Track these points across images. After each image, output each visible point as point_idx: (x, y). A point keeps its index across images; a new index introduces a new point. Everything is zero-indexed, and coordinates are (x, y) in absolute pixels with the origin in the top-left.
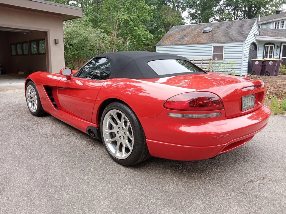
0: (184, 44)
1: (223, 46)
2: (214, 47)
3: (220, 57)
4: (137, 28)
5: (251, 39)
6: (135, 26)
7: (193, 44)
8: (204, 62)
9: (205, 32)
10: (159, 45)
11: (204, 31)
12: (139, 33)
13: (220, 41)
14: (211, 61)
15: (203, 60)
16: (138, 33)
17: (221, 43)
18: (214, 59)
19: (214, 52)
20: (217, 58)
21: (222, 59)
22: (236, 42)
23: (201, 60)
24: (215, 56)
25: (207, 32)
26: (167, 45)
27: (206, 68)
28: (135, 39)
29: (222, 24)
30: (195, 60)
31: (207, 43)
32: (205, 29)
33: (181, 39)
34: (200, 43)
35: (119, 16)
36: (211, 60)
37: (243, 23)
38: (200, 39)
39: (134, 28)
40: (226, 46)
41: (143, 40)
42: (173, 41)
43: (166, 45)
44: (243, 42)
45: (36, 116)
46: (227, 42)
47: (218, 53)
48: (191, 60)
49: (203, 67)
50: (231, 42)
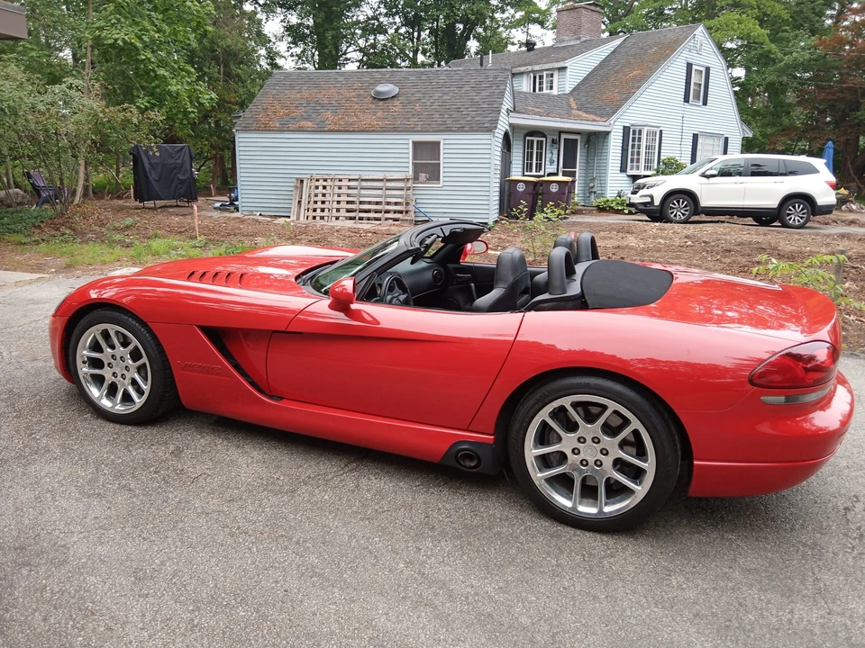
0: (324, 131)
1: (438, 143)
2: (415, 144)
3: (434, 174)
4: (166, 74)
5: (503, 126)
6: (158, 66)
7: (353, 131)
8: (389, 184)
9: (379, 98)
10: (246, 129)
11: (378, 93)
12: (175, 88)
13: (428, 128)
14: (410, 184)
15: (388, 180)
16: (173, 88)
17: (433, 131)
18: (416, 178)
19: (415, 158)
20: (423, 175)
21: (438, 179)
22: (473, 130)
23: (382, 180)
24: (417, 168)
25: (387, 99)
26: (273, 130)
27: (396, 204)
28: (161, 108)
29: (424, 77)
30: (363, 180)
31: (395, 130)
32: (381, 88)
33: (314, 115)
34: (374, 131)
35: (99, 28)
36: (408, 180)
37: (479, 79)
38: (368, 119)
39: (155, 72)
40: (446, 142)
41: (190, 110)
42: (287, 118)
43: (266, 128)
44: (491, 131)
46: (448, 130)
47: (427, 162)
48: (352, 177)
49: (389, 200)
50: (461, 130)
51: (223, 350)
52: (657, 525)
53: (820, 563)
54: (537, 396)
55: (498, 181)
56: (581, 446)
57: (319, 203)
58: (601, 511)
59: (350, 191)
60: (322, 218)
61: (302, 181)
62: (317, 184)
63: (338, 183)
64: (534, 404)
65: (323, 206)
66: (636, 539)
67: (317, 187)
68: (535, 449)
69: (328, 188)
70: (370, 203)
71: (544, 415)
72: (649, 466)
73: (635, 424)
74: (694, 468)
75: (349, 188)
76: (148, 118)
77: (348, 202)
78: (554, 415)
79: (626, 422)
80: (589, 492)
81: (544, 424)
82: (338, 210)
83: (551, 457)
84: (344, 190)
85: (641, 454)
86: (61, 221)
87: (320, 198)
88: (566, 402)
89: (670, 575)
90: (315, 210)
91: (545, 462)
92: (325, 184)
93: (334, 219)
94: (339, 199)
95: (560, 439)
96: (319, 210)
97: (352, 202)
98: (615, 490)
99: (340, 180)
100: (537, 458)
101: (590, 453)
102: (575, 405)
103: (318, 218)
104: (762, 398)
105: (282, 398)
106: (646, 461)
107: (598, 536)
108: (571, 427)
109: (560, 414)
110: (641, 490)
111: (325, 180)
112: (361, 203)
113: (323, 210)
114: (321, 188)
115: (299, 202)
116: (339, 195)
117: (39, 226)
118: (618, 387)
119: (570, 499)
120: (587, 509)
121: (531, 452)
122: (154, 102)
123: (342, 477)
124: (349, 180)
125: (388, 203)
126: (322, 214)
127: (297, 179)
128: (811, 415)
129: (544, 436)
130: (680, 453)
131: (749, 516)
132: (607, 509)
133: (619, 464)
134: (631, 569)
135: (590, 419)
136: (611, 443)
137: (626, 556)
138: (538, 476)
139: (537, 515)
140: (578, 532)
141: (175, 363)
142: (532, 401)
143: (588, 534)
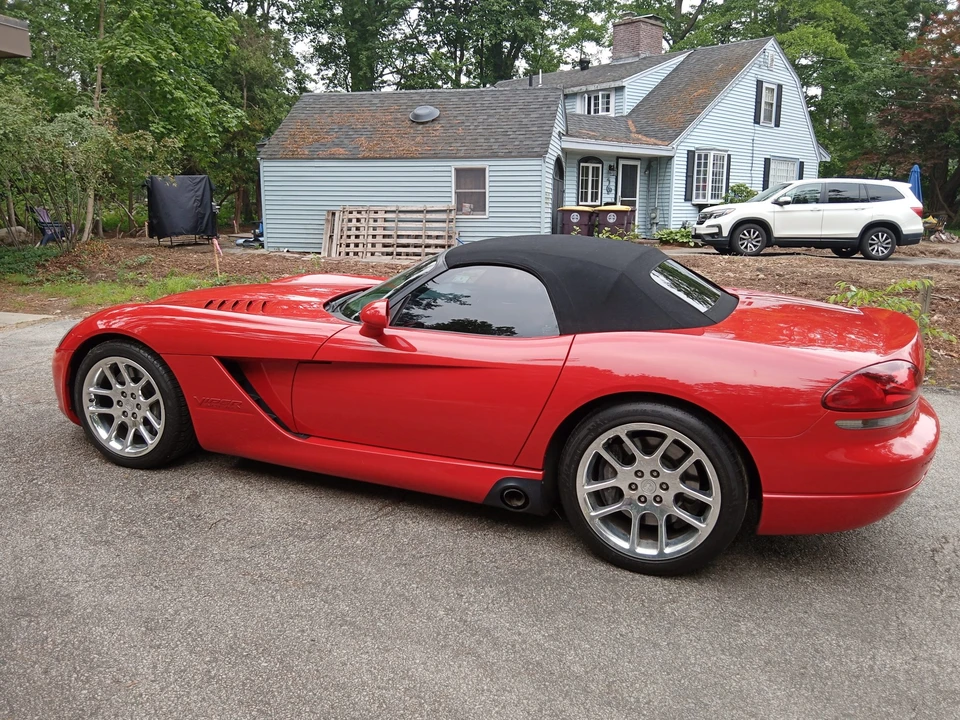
0: (358, 159)
1: (484, 170)
2: (458, 171)
3: (480, 205)
4: (183, 96)
5: (554, 150)
6: (176, 88)
7: (390, 158)
8: (429, 216)
9: (417, 121)
10: (272, 158)
11: (417, 116)
12: (193, 111)
13: (472, 153)
14: (452, 215)
15: (428, 212)
16: (191, 111)
17: (478, 157)
18: (459, 209)
19: (458, 186)
20: (468, 205)
21: (484, 209)
22: (521, 156)
23: (421, 212)
24: (461, 198)
25: (427, 122)
26: (302, 158)
27: (437, 237)
28: (178, 133)
29: (467, 99)
30: (400, 212)
31: (436, 157)
32: (420, 111)
33: (346, 141)
34: (412, 158)
35: (114, 48)
36: (451, 211)
37: (528, 99)
38: (406, 145)
39: (172, 94)
40: (492, 168)
41: (211, 135)
42: (317, 145)
43: (294, 157)
44: (541, 156)
45: (142, 469)
46: (494, 156)
47: (471, 191)
48: (389, 209)
49: (430, 233)
50: (508, 156)
51: (244, 384)
52: (725, 569)
53: (905, 607)
54: (589, 426)
55: (550, 211)
56: (638, 481)
57: (353, 238)
58: (661, 552)
59: (387, 224)
60: (356, 254)
61: (334, 214)
62: (351, 216)
63: (373, 215)
64: (587, 435)
65: (357, 241)
66: (701, 584)
67: (350, 220)
68: (588, 485)
69: (363, 221)
70: (408, 236)
71: (597, 446)
72: (714, 500)
73: (698, 454)
74: (764, 502)
75: (386, 220)
76: (165, 146)
77: (384, 236)
78: (608, 446)
79: (688, 452)
80: (648, 532)
81: (598, 458)
82: (373, 245)
83: (606, 493)
84: (380, 223)
85: (705, 486)
86: (67, 259)
87: (354, 232)
88: (621, 431)
89: (739, 621)
90: (348, 245)
91: (599, 498)
92: (359, 216)
93: (369, 254)
94: (375, 233)
95: (615, 473)
96: (352, 246)
97: (389, 236)
98: (677, 529)
99: (376, 212)
100: (589, 494)
101: (648, 488)
102: (632, 435)
103: (351, 254)
104: (837, 422)
105: (310, 436)
106: (710, 495)
107: (659, 580)
108: (628, 460)
109: (615, 445)
110: (705, 527)
111: (359, 212)
112: (399, 236)
113: (357, 245)
114: (354, 221)
115: (331, 237)
116: (375, 229)
117: (44, 265)
118: (678, 414)
119: (627, 540)
120: (647, 551)
121: (584, 488)
122: (170, 127)
123: (376, 522)
124: (386, 212)
125: (429, 237)
126: (356, 250)
127: (328, 211)
128: (891, 442)
129: (598, 470)
130: (747, 486)
131: (827, 559)
132: (668, 550)
133: (680, 500)
134: (696, 614)
135: (648, 450)
136: (671, 476)
137: (689, 599)
138: (592, 514)
139: (591, 559)
140: (637, 576)
141: (191, 399)
142: (584, 432)
143: (647, 578)
